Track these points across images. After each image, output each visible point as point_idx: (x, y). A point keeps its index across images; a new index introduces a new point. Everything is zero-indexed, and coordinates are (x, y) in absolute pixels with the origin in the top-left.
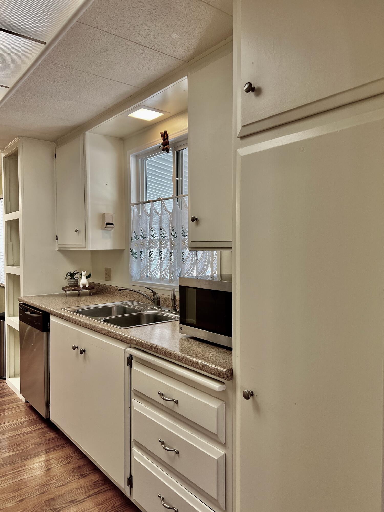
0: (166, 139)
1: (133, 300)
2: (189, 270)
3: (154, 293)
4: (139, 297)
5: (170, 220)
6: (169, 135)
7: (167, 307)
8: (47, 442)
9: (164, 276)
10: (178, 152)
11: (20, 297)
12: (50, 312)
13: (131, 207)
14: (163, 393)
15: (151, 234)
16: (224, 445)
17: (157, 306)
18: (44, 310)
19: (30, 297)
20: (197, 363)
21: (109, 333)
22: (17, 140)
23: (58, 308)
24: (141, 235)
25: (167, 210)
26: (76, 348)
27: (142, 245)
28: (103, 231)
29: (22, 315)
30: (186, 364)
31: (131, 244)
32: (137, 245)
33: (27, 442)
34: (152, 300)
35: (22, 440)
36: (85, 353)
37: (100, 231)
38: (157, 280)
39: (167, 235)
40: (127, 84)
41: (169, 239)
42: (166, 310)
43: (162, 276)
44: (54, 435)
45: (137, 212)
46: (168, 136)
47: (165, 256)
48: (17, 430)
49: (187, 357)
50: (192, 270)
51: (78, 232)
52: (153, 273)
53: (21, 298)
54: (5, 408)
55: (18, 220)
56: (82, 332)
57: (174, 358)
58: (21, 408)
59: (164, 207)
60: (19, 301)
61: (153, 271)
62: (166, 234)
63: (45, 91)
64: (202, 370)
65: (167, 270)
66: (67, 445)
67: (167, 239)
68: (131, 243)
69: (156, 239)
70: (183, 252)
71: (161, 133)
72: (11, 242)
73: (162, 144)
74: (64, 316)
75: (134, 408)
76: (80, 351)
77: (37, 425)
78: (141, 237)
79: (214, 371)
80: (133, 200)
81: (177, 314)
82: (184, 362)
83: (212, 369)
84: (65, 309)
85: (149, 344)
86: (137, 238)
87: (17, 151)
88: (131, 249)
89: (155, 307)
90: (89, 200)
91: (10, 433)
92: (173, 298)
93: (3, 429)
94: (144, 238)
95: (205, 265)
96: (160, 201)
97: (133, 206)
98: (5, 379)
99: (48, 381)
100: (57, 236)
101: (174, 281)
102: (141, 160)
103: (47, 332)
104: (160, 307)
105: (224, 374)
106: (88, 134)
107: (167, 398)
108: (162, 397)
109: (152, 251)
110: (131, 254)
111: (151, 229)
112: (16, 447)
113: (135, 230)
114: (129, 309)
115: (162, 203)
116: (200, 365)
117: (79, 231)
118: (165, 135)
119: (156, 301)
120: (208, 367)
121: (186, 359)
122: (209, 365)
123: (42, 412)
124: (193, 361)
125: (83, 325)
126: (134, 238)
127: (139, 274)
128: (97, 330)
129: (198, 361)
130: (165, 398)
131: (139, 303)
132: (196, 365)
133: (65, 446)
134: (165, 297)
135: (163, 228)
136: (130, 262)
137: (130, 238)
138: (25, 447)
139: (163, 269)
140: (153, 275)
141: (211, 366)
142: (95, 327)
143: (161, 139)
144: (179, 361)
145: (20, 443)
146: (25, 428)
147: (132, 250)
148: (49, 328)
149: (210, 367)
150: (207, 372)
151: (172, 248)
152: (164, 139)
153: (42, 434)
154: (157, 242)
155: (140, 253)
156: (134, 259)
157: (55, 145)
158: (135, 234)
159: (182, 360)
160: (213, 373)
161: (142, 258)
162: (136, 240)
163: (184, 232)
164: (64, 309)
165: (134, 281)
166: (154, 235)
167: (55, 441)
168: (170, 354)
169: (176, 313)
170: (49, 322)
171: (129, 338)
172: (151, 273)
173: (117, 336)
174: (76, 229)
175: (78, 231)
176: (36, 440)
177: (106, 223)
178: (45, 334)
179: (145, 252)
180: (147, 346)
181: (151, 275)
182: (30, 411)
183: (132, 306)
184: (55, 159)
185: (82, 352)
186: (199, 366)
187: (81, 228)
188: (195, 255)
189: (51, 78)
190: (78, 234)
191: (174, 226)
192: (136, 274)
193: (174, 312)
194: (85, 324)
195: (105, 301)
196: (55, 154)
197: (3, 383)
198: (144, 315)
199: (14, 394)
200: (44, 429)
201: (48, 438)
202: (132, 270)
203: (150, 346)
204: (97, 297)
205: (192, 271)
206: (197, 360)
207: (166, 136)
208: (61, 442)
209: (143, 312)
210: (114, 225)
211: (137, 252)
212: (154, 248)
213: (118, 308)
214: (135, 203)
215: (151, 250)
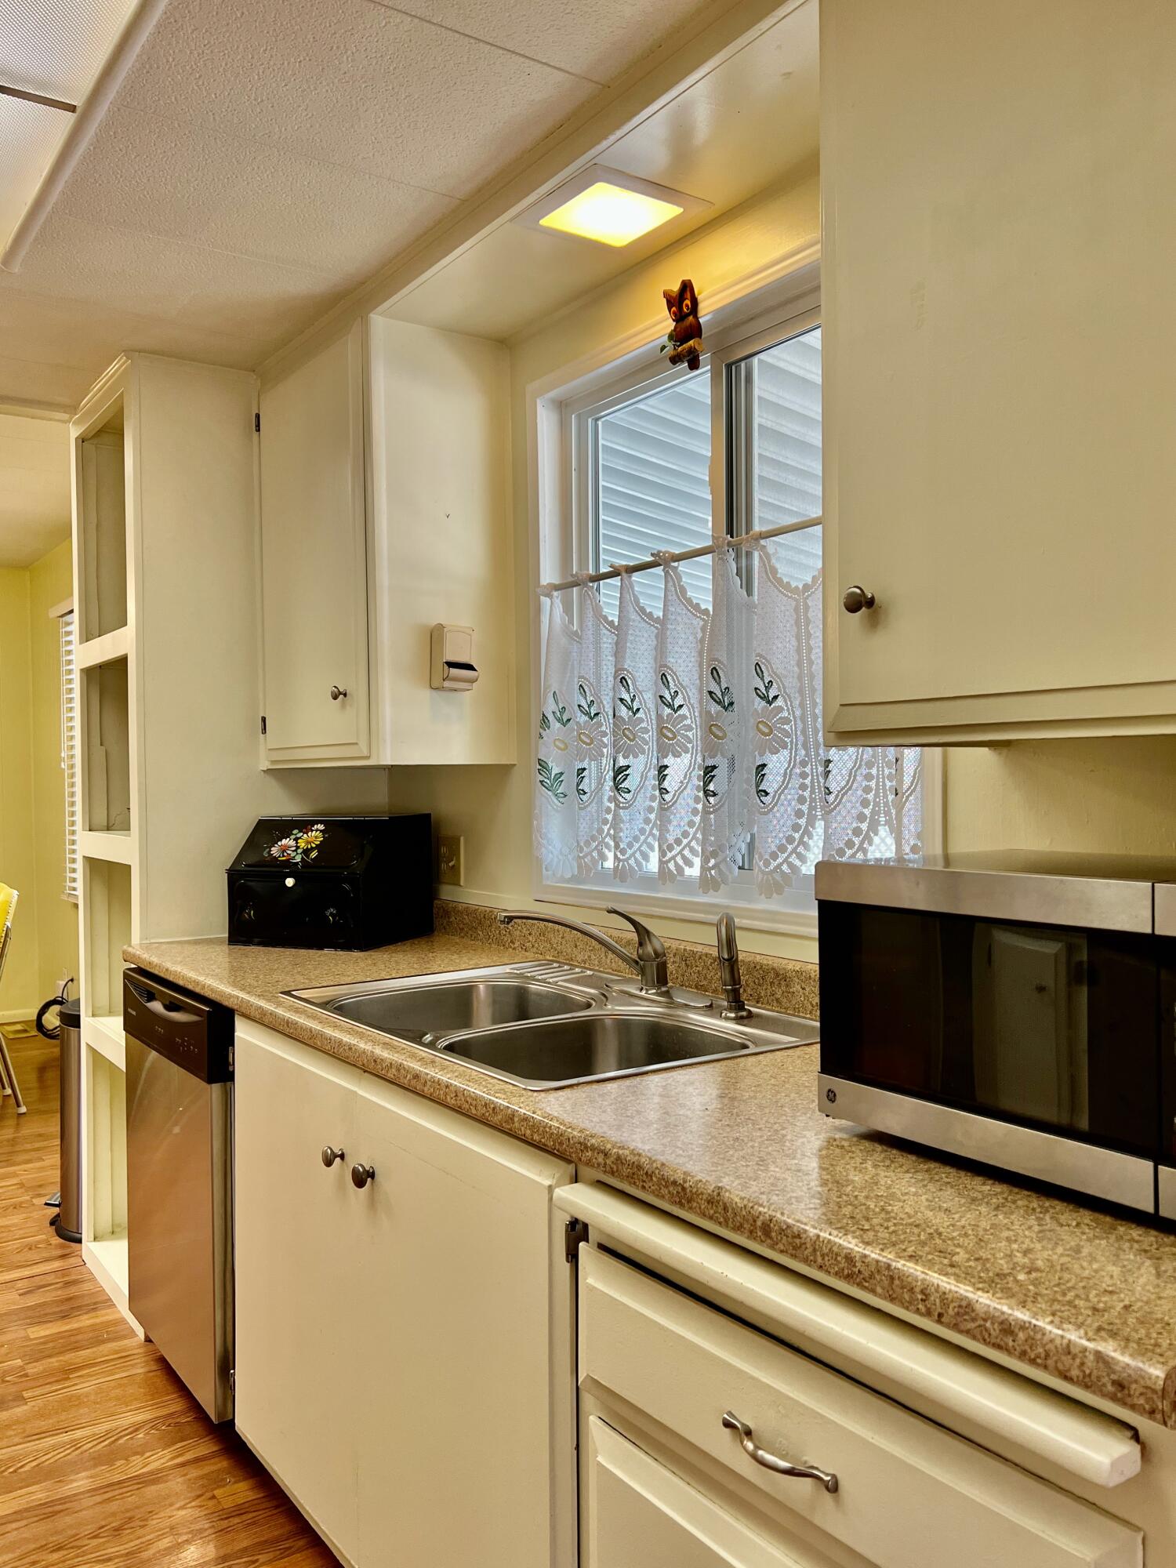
0: (688, 315)
1: (548, 957)
2: (790, 840)
3: (643, 933)
4: (576, 947)
5: (702, 641)
6: (700, 298)
7: (695, 991)
8: (225, 1523)
9: (676, 864)
10: (733, 367)
11: (130, 946)
12: (235, 1007)
13: (541, 597)
14: (751, 1425)
15: (621, 700)
17: (653, 986)
18: (212, 996)
19: (164, 946)
20: (964, 1303)
21: (479, 1108)
22: (121, 366)
23: (265, 991)
24: (579, 706)
25: (689, 601)
26: (338, 1159)
27: (585, 743)
28: (434, 693)
29: (134, 1013)
30: (892, 1299)
31: (541, 741)
32: (562, 746)
33: (146, 1520)
34: (637, 963)
35: (127, 1511)
36: (372, 1184)
37: (427, 694)
38: (648, 881)
39: (689, 698)
40: (545, 64)
41: (696, 714)
42: (692, 1004)
43: (669, 865)
44: (248, 1493)
45: (562, 619)
46: (695, 302)
47: (681, 782)
48: (110, 1462)
49: (899, 1265)
50: (802, 837)
51: (341, 696)
52: (629, 852)
53: (130, 949)
54: (71, 1364)
55: (122, 661)
56: (361, 1092)
57: (819, 1260)
58: (132, 1365)
59: (676, 590)
60: (125, 961)
61: (630, 845)
62: (686, 698)
63: (217, 118)
64: (998, 1347)
65: (691, 841)
66: (301, 1543)
67: (688, 714)
68: (541, 737)
69: (641, 720)
70: (764, 766)
71: (666, 295)
72: (101, 745)
73: (671, 337)
74: (288, 1023)
75: (600, 1459)
76: (355, 1172)
77: (185, 1443)
78: (579, 713)
79: (1082, 1364)
80: (549, 573)
81: (746, 1021)
82: (883, 1288)
83: (1068, 1350)
84: (293, 993)
85: (679, 1177)
86: (565, 720)
87: (122, 409)
88: (539, 760)
89: (647, 990)
90: (384, 576)
91: (83, 1474)
92: (726, 957)
93: (59, 1456)
94: (592, 719)
95: (865, 815)
96: (661, 565)
97: (549, 595)
98: (79, 1241)
99: (229, 1275)
100: (264, 720)
101: (723, 885)
102: (579, 417)
103: (225, 1085)
104: (668, 992)
105: (1154, 1391)
106: (379, 322)
107: (772, 1454)
108: (750, 1446)
109: (628, 767)
110: (541, 782)
111: (623, 678)
112: (104, 1543)
113: (555, 687)
114: (539, 994)
115: (667, 573)
116: (985, 1320)
117: (345, 695)
118: (683, 302)
119: (652, 970)
120: (1039, 1336)
121: (892, 1278)
122: (1049, 1328)
123: (206, 1395)
124: (937, 1291)
125: (363, 1065)
126: (551, 717)
127: (570, 857)
128: (426, 1089)
129: (970, 1295)
130: (760, 1452)
131: (577, 970)
132: (958, 1314)
133: (290, 1548)
134: (685, 950)
135: (672, 671)
136: (536, 811)
137: (536, 719)
138: (138, 1542)
139: (671, 839)
140: (632, 862)
141: (1060, 1332)
142: (416, 1076)
143: (667, 319)
144: (849, 1277)
145: (119, 1523)
146: (142, 1454)
147: (543, 765)
148: (231, 1069)
149: (1052, 1341)
150: (1033, 1362)
151: (710, 749)
152: (679, 318)
153: (203, 1486)
154: (645, 730)
155: (578, 775)
156: (553, 798)
157: (259, 381)
158: (557, 704)
159: (872, 1276)
160: (1075, 1373)
161: (585, 793)
162: (558, 725)
163: (766, 682)
164: (288, 993)
165: (549, 883)
166: (632, 701)
167: (254, 1523)
168: (798, 1241)
169: (742, 1018)
170: (233, 1045)
171: (576, 1140)
172: (623, 852)
173: (516, 1124)
174: (335, 687)
175: (340, 693)
176: (182, 1513)
177: (446, 663)
178: (216, 1088)
179: (599, 773)
180: (666, 1186)
181: (623, 860)
182: (160, 1380)
183: (549, 983)
184: (256, 434)
185: (362, 1178)
186: (981, 1322)
187: (355, 686)
188: (812, 776)
189: (238, 47)
190: (343, 706)
191: (719, 662)
192: (557, 857)
193: (733, 1015)
194: (375, 1061)
195: (443, 960)
196: (258, 416)
197: (73, 1259)
198: (608, 1022)
199: (108, 1303)
200: (210, 1464)
201: (228, 1503)
202: (545, 842)
203: (684, 1189)
204: (411, 946)
205: (801, 842)
206: (965, 1290)
207: (688, 302)
208: (277, 1527)
209: (602, 1009)
210: (475, 670)
211: (562, 774)
212: (636, 756)
213: (496, 992)
214: (557, 581)
215: (622, 762)
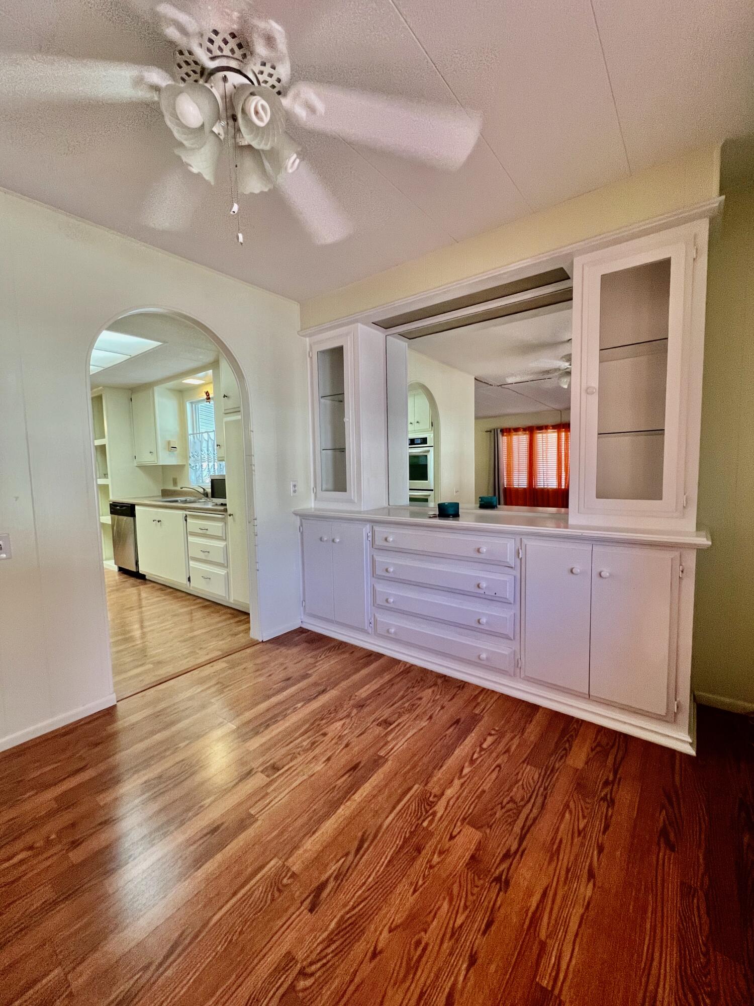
0: (208, 396)
3: (204, 490)
11: (110, 499)
12: (135, 504)
15: (202, 454)
16: (225, 540)
22: (102, 388)
26: (155, 521)
28: (169, 452)
29: (113, 510)
31: (189, 460)
36: (161, 522)
45: (193, 440)
46: (209, 394)
55: (104, 445)
60: (110, 502)
69: (205, 457)
71: (204, 392)
78: (195, 456)
88: (189, 464)
90: (158, 432)
97: (190, 436)
100: (135, 456)
102: (194, 406)
103: (134, 517)
110: (189, 467)
111: (202, 450)
113: (191, 451)
115: (208, 434)
118: (207, 393)
136: (189, 472)
137: (189, 457)
157: (131, 393)
158: (192, 454)
162: (192, 458)
175: (151, 452)
177: (171, 447)
184: (131, 401)
190: (152, 455)
196: (131, 398)
210: (177, 448)
214: (191, 433)
